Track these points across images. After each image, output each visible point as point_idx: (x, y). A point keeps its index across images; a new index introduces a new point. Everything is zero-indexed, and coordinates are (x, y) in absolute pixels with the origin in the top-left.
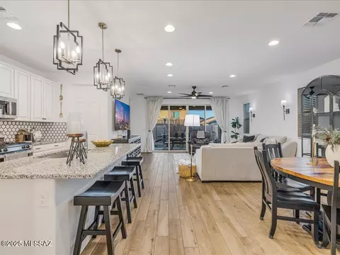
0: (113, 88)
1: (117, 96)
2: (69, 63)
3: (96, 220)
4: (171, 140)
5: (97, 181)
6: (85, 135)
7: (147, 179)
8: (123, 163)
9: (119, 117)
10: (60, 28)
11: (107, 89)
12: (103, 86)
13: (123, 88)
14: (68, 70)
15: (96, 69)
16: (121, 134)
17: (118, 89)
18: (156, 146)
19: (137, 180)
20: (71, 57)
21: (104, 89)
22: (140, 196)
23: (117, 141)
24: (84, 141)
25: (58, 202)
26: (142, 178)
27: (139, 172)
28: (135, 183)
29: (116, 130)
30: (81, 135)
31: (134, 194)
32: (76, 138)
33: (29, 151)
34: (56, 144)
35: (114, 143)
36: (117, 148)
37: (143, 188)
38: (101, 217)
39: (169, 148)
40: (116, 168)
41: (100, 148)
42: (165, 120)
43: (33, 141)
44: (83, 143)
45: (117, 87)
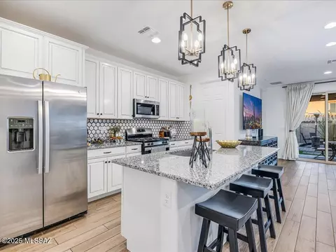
0: (241, 78)
1: (246, 87)
2: (192, 54)
3: (220, 237)
4: (330, 146)
5: (221, 190)
6: (208, 134)
7: (289, 199)
8: (254, 171)
9: (249, 112)
10: (184, 19)
11: (233, 79)
12: (228, 77)
13: (253, 76)
14: (191, 62)
15: (221, 58)
16: (251, 134)
17: (247, 78)
18: (301, 152)
19: (275, 197)
20: (194, 48)
21: (229, 79)
22: (279, 221)
23: (245, 143)
24: (208, 140)
25: (180, 206)
26: (281, 196)
27: (277, 188)
28: (272, 202)
29: (244, 128)
30: (204, 134)
31: (270, 218)
32: (198, 137)
33: (166, 146)
34: (187, 141)
35: (241, 144)
36: (245, 151)
37: (284, 210)
38: (225, 235)
39: (327, 157)
40: (245, 177)
41: (225, 149)
42: (317, 116)
43: (170, 137)
44: (207, 143)
45: (245, 76)
